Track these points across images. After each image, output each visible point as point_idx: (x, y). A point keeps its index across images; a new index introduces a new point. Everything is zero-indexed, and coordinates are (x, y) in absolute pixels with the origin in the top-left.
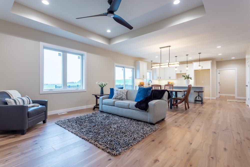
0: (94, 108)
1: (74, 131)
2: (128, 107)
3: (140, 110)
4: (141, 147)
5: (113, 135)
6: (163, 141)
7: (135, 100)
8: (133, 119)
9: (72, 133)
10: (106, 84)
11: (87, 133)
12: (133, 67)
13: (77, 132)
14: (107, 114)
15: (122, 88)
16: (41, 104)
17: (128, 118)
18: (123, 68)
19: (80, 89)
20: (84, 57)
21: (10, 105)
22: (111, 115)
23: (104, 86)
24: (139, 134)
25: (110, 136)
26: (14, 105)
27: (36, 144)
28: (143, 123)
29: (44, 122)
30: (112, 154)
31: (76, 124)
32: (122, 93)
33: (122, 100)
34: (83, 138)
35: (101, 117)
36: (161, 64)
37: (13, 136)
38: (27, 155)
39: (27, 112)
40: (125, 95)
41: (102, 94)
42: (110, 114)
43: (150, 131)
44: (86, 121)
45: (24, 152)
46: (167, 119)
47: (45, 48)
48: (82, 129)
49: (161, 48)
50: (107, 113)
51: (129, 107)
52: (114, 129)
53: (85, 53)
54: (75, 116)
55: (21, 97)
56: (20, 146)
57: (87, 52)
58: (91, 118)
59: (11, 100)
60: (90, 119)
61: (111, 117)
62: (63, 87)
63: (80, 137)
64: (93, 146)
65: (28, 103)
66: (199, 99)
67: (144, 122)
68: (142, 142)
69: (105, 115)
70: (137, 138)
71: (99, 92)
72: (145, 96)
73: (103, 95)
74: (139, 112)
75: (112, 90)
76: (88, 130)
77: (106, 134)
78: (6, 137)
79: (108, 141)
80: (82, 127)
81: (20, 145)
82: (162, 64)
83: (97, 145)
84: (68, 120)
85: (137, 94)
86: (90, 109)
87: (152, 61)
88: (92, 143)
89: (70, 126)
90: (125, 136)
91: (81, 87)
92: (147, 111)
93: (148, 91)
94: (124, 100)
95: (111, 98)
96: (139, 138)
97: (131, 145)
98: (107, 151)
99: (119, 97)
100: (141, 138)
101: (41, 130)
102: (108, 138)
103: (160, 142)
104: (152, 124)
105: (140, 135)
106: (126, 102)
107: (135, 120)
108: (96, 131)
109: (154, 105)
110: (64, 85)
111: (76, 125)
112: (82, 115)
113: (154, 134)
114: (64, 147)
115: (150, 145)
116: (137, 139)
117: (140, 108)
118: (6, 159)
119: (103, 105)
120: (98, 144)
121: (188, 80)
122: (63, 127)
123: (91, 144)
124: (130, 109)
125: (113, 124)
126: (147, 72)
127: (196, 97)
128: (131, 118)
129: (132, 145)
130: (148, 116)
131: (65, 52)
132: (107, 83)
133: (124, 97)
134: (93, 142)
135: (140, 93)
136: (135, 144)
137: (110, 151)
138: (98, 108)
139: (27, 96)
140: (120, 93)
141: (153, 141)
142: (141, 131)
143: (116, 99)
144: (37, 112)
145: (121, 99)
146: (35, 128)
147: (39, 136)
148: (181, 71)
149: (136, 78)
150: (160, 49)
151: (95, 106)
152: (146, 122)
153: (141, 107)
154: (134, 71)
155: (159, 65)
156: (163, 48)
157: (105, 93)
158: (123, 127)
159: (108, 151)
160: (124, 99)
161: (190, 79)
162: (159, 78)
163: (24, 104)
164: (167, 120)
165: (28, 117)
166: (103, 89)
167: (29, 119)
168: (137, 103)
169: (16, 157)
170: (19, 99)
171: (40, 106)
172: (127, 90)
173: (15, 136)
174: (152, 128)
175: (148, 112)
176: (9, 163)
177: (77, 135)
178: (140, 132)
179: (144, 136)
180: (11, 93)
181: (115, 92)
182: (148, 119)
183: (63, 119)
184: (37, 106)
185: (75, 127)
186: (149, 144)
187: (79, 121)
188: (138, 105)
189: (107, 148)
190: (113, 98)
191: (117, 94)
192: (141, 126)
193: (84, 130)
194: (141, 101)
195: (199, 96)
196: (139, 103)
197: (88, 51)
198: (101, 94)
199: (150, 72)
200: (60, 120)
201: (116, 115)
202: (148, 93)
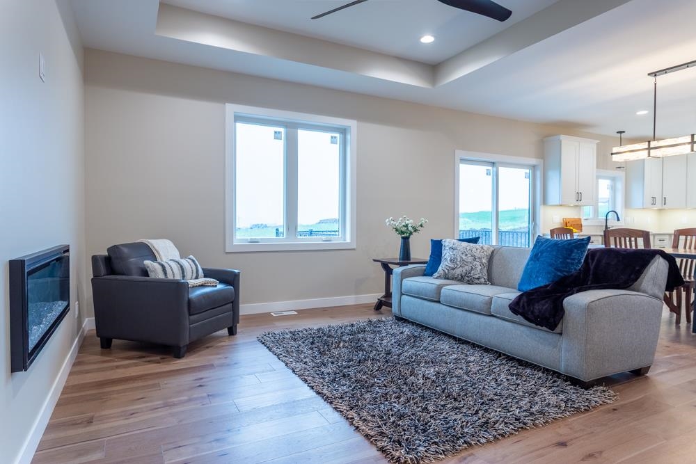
0: (379, 306)
1: (299, 366)
2: (486, 311)
3: (527, 323)
4: (504, 457)
5: (414, 399)
6: (604, 455)
7: (520, 285)
8: (504, 355)
9: (294, 371)
10: (421, 226)
11: (334, 380)
12: (533, 161)
13: (307, 373)
14: (414, 327)
15: (475, 241)
16: (221, 282)
17: (487, 350)
18: (490, 168)
19: (337, 240)
20: (349, 137)
21: (153, 277)
22: (426, 334)
23: (411, 233)
24: (509, 412)
25: (402, 399)
26: (162, 279)
27: (200, 386)
28: (540, 374)
29: (232, 332)
30: (392, 459)
31: (312, 348)
32: (470, 259)
33: (470, 283)
34: (318, 393)
35: (394, 335)
36: (653, 144)
37: (158, 358)
38: (175, 410)
39: (187, 299)
40: (482, 264)
41: (406, 257)
42: (427, 328)
43: (558, 406)
44: (340, 342)
45: (170, 400)
46: (663, 373)
47: (238, 118)
48: (324, 365)
49: (655, 74)
50: (418, 325)
51: (490, 308)
52: (421, 381)
53: (352, 124)
54: (314, 324)
55: (178, 258)
56: (166, 384)
57: (358, 121)
58: (360, 336)
59: (156, 265)
60: (354, 338)
61: (427, 339)
62: (287, 234)
63: (312, 388)
64: (343, 420)
65: (194, 277)
67: (546, 371)
68: (514, 439)
69: (407, 330)
70: (495, 423)
71: (395, 253)
72: (559, 274)
73: (406, 264)
74: (528, 332)
75: (437, 246)
76: (338, 371)
77: (391, 393)
78: (144, 357)
79: (392, 415)
80: (326, 359)
81: (165, 382)
82: (661, 143)
83: (352, 418)
84: (293, 333)
85: (528, 264)
86: (366, 306)
87: (621, 132)
88: (341, 412)
89: (292, 352)
90: (457, 408)
91: (340, 236)
92: (558, 330)
93: (572, 251)
94: (476, 284)
95: (431, 275)
96: (506, 423)
97: (465, 442)
98: (379, 444)
99: (458, 272)
100: (512, 427)
101: (218, 354)
102: (394, 404)
103: (590, 456)
104: (575, 382)
105: (511, 413)
106: (482, 292)
107: (510, 359)
108: (365, 377)
109: (589, 309)
110: (288, 229)
111: (310, 352)
112: (335, 323)
113: (577, 421)
114: (262, 408)
115: (542, 455)
116: (497, 425)
117: (530, 316)
118: (133, 410)
119: (404, 297)
120: (357, 419)
122: (273, 352)
123: (337, 415)
124: (493, 316)
125: (426, 363)
126: (600, 177)
128: (496, 352)
129: (471, 445)
130: (560, 351)
131: (292, 127)
132: (423, 220)
133: (478, 271)
134: (344, 408)
135: (538, 260)
136: (483, 441)
137: (388, 447)
138: (390, 305)
139: (191, 256)
140: (464, 257)
141: (563, 444)
142: (522, 403)
143: (446, 278)
144: (213, 302)
145: (467, 279)
146: (208, 345)
147: (211, 366)
149: (545, 202)
150: (652, 79)
151: (384, 299)
152: (555, 373)
153: (532, 312)
154: (539, 174)
155: (645, 145)
156: (665, 71)
157: (414, 255)
158: (455, 379)
159: (383, 444)
160: (477, 281)
162: (661, 204)
163: (184, 277)
164: (658, 378)
165: (190, 315)
166: (409, 242)
167: (192, 317)
168: (520, 297)
169: (151, 410)
170: (174, 265)
171: (220, 286)
172: (492, 249)
173: (161, 359)
174: (574, 397)
175: (561, 334)
176: (136, 420)
177: (305, 381)
178: (516, 406)
179: (528, 421)
180: (157, 248)
181: (447, 254)
182: (560, 362)
183: (278, 329)
184: (213, 286)
185: (305, 357)
186: (541, 452)
187: (321, 342)
188: (521, 304)
189: (382, 434)
190: (436, 275)
191: (451, 260)
192: (529, 386)
193: (330, 369)
194: (536, 290)
196: (524, 299)
197: (361, 117)
198: (403, 259)
199: (613, 179)
200: (271, 330)
201: (445, 335)
202: (569, 261)
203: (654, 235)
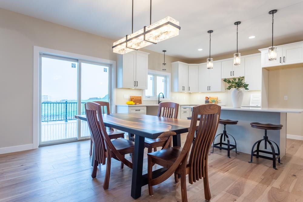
66: (266, 148)
87: (164, 51)
121: (238, 91)
126: (149, 74)
127: (259, 142)
148: (232, 73)
149: (117, 86)
161: (242, 89)
162: (187, 90)
195: (266, 138)
199: (166, 77)
203: (181, 106)
